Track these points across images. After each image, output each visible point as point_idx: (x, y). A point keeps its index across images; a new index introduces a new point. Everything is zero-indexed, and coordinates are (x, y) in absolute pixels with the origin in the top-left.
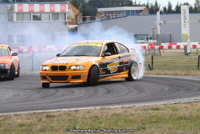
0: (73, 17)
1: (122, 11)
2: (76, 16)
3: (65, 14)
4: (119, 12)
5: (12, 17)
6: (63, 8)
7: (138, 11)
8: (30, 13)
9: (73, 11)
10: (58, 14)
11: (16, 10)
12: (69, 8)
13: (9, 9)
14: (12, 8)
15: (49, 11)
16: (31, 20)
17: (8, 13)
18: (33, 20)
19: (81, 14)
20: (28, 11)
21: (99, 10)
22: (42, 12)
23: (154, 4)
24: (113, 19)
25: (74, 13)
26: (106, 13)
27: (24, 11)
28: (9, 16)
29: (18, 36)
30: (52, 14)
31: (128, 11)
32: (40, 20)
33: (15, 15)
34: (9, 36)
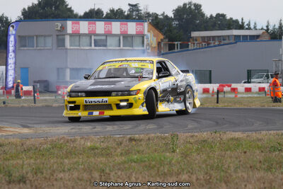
0: (155, 44)
1: (228, 36)
2: (159, 44)
3: (143, 37)
4: (224, 38)
5: (63, 40)
6: (140, 28)
7: (254, 36)
8: (90, 35)
9: (154, 36)
10: (132, 36)
11: (69, 30)
13: (59, 28)
14: (63, 28)
15: (119, 33)
16: (91, 46)
17: (57, 35)
18: (95, 46)
19: (167, 40)
20: (87, 32)
21: (195, 34)
22: (108, 34)
23: (277, 27)
24: (215, 46)
25: (155, 39)
26: (203, 38)
27: (81, 32)
28: (58, 40)
29: (72, 69)
30: (124, 37)
31: (237, 38)
32: (105, 46)
33: (67, 39)
34: (58, 69)
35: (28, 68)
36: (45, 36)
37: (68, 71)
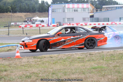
0: (92, 10)
2: (93, 9)
3: (89, 8)
4: (113, 7)
5: (65, 10)
6: (88, 6)
7: (121, 7)
8: (73, 8)
9: (92, 7)
10: (85, 8)
11: (67, 7)
12: (90, 6)
13: (63, 6)
14: (65, 6)
15: (81, 7)
18: (74, 11)
19: (95, 8)
21: (104, 6)
22: (78, 8)
24: (110, 10)
25: (92, 8)
26: (106, 8)
27: (70, 7)
28: (63, 10)
29: (67, 18)
30: (83, 9)
31: (116, 7)
32: (77, 11)
33: (66, 9)
34: (63, 18)
35: (54, 18)
36: (59, 9)
37: (66, 19)
